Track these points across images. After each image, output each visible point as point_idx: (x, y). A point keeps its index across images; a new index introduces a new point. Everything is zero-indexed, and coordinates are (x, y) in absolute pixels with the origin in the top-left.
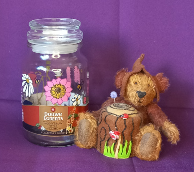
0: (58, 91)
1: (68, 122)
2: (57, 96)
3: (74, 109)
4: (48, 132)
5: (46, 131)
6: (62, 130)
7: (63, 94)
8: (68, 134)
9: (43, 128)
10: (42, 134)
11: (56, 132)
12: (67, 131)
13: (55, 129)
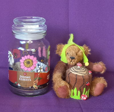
0: (28, 63)
1: (35, 82)
2: (28, 66)
3: (39, 75)
4: (22, 87)
5: (20, 87)
6: (30, 87)
7: (32, 65)
8: (34, 89)
9: (19, 85)
10: (18, 88)
11: (27, 88)
12: (34, 88)
13: (26, 86)
